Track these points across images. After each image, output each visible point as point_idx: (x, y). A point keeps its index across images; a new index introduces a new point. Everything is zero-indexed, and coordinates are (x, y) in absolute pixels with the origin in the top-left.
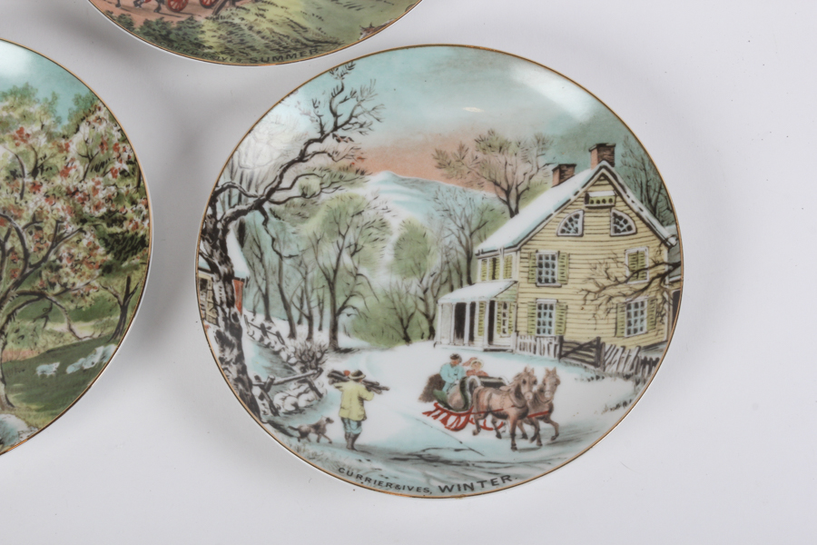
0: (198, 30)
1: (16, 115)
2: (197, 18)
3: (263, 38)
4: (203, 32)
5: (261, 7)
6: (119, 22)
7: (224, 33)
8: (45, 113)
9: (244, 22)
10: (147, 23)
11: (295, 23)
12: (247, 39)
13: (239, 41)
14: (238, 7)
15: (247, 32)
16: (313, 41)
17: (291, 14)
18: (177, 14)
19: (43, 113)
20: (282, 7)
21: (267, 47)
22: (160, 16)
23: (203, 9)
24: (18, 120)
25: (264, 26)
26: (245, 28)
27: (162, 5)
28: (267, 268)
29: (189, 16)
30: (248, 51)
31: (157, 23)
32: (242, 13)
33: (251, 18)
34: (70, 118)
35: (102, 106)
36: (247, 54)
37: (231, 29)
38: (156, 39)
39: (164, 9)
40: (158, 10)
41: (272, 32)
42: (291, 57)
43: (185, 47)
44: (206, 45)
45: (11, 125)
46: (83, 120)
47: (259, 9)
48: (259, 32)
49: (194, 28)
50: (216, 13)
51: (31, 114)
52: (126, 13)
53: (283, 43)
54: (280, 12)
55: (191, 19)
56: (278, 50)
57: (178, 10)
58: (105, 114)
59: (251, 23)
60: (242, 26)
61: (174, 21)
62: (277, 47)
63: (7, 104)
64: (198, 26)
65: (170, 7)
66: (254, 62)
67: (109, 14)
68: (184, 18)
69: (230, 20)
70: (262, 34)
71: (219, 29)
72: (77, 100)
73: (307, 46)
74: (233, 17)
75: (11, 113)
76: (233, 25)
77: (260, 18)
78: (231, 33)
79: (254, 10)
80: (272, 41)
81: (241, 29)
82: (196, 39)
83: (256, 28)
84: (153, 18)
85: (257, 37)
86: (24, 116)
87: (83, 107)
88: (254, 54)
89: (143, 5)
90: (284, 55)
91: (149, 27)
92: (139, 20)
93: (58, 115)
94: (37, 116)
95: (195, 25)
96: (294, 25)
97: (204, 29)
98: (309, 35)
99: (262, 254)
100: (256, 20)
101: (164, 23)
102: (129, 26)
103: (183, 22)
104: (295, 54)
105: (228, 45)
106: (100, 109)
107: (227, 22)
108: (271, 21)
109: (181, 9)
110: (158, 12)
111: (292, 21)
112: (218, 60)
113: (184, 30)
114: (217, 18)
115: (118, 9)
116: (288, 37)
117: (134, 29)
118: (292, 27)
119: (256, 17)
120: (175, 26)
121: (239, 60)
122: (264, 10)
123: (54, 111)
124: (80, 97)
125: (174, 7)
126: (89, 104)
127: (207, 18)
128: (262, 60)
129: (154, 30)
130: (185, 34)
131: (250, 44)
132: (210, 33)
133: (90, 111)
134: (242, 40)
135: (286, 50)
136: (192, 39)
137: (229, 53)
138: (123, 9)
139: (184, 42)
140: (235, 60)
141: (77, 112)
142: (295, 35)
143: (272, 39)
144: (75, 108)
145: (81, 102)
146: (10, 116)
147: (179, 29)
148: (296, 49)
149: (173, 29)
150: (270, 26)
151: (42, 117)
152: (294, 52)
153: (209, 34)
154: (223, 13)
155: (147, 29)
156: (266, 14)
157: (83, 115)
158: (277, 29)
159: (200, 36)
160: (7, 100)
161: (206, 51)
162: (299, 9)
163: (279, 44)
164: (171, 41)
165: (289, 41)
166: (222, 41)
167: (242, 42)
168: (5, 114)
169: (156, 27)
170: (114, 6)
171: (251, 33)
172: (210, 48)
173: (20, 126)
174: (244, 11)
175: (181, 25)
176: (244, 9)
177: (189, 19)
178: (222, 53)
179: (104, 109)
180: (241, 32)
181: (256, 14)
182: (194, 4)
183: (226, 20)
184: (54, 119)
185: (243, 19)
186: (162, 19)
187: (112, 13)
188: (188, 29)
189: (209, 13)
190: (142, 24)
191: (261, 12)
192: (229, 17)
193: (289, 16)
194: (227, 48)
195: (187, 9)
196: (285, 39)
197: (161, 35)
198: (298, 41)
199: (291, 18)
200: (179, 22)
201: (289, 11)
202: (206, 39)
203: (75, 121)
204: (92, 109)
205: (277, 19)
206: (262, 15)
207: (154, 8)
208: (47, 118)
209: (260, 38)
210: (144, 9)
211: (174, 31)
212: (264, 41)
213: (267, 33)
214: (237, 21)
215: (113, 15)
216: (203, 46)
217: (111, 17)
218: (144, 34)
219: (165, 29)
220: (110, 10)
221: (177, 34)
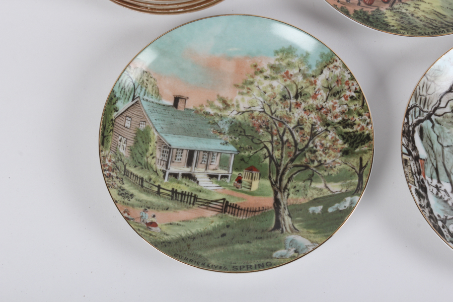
0: (383, 16)
1: (284, 63)
2: (381, 9)
3: (421, 21)
4: (386, 17)
5: (416, 3)
6: (342, 11)
7: (398, 18)
8: (302, 63)
9: (408, 11)
10: (355, 11)
11: (438, 12)
12: (412, 21)
13: (408, 23)
14: (403, 3)
15: (411, 17)
16: (451, 23)
17: (434, 7)
18: (370, 7)
19: (300, 62)
20: (429, 3)
21: (425, 26)
22: (361, 7)
23: (384, 4)
24: (285, 66)
25: (420, 14)
26: (409, 15)
28: (436, 153)
29: (376, 8)
30: (414, 28)
31: (361, 12)
32: (406, 7)
33: (411, 9)
34: (317, 66)
35: (338, 59)
36: (416, 30)
37: (401, 15)
38: (363, 21)
39: (362, 3)
40: (359, 4)
41: (426, 17)
42: (442, 32)
43: (380, 26)
44: (391, 24)
45: (281, 69)
46: (325, 67)
47: (416, 4)
48: (418, 18)
49: (381, 14)
50: (391, 6)
51: (293, 63)
52: (343, 6)
53: (434, 24)
54: (428, 6)
55: (378, 9)
56: (432, 28)
57: (370, 4)
58: (340, 64)
59: (412, 12)
60: (408, 14)
61: (369, 10)
62: (431, 26)
63: (278, 57)
64: (383, 13)
65: (365, 3)
66: (421, 35)
67: (335, 6)
68: (374, 9)
69: (400, 10)
70: (420, 19)
71: (395, 15)
72: (322, 55)
73: (449, 26)
74: (401, 8)
75: (281, 62)
76: (402, 13)
77: (417, 9)
78: (402, 18)
79: (412, 5)
80: (427, 23)
81: (408, 16)
82: (384, 21)
83: (416, 15)
84: (358, 9)
85: (417, 20)
86: (289, 64)
87: (326, 60)
88: (419, 30)
89: (351, 1)
90: (438, 31)
91: (357, 14)
92: (351, 10)
93: (309, 64)
94: (297, 64)
95: (381, 13)
96: (437, 14)
97: (386, 15)
98: (448, 20)
99: (432, 145)
100: (415, 10)
101: (364, 12)
102: (347, 13)
103: (374, 11)
104: (443, 31)
105: (402, 24)
106: (336, 61)
107: (398, 12)
108: (424, 11)
109: (372, 3)
111: (435, 11)
112: (400, 33)
113: (376, 16)
114: (392, 9)
115: (339, 3)
116: (436, 21)
117: (350, 15)
118: (436, 15)
119: (414, 9)
120: (370, 13)
121: (412, 34)
122: (419, 5)
123: (307, 62)
124: (324, 54)
125: (367, 3)
126: (330, 58)
127: (387, 9)
128: (425, 34)
129: (360, 16)
130: (377, 18)
131: (415, 24)
132: (390, 18)
133: (330, 62)
134: (409, 22)
135: (437, 28)
136: (382, 21)
137: (405, 30)
138: (341, 3)
139: (378, 23)
140: (410, 34)
141: (322, 62)
142: (439, 19)
143: (426, 21)
144: (320, 60)
145: (324, 57)
146: (281, 64)
147: (373, 15)
148: (443, 28)
149: (369, 15)
150: (423, 14)
151: (300, 65)
152: (443, 29)
154: (395, 6)
155: (357, 15)
156: (420, 7)
157: (325, 64)
158: (428, 16)
159: (385, 19)
160: (278, 55)
161: (392, 28)
162: (439, 4)
163: (431, 24)
164: (371, 22)
165: (437, 23)
166: (398, 22)
167: (410, 23)
168: (277, 63)
169: (361, 14)
170: (336, 1)
171: (413, 18)
172: (393, 26)
173: (286, 70)
174: (407, 5)
175: (373, 13)
176: (407, 4)
178: (401, 29)
179: (339, 61)
180: (407, 18)
181: (414, 7)
183: (397, 10)
184: (307, 66)
185: (407, 10)
186: (362, 9)
188: (378, 15)
189: (387, 6)
190: (353, 12)
191: (417, 6)
192: (399, 8)
193: (433, 8)
194: (402, 27)
195: (375, 3)
196: (434, 21)
197: (365, 19)
198: (442, 23)
199: (435, 10)
200: (372, 11)
201: (434, 5)
202: (389, 21)
203: (320, 68)
204: (331, 61)
205: (426, 10)
206: (418, 8)
207: (357, 3)
208: (303, 66)
209: (419, 21)
210: (352, 4)
211: (371, 17)
212: (422, 23)
213: (423, 18)
214: (404, 11)
215: (338, 7)
216: (390, 25)
217: (337, 9)
218: (356, 18)
219: (366, 15)
220: (336, 4)
221: (373, 18)
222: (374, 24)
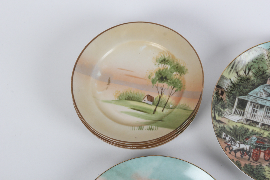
2: (263, 165)
4: (265, 171)
6: (236, 164)
10: (245, 165)
18: (255, 162)
22: (250, 162)
23: (265, 161)
27: (250, 158)
29: (260, 164)
31: (249, 166)
38: (249, 173)
39: (251, 159)
40: (249, 159)
43: (259, 178)
49: (262, 169)
52: (238, 160)
55: (261, 165)
57: (256, 161)
61: (255, 165)
64: (263, 168)
65: (253, 159)
67: (233, 160)
68: (258, 164)
82: (263, 174)
84: (248, 163)
89: (244, 157)
91: (246, 167)
92: (243, 163)
95: (262, 168)
97: (266, 170)
101: (251, 166)
102: (239, 166)
103: (258, 166)
109: (257, 160)
110: (249, 160)
113: (258, 169)
115: (235, 158)
117: (241, 168)
120: (255, 167)
125: (254, 159)
127: (266, 165)
129: (248, 169)
130: (259, 171)
136: (262, 174)
138: (237, 158)
139: (259, 175)
147: (257, 169)
153: (267, 172)
155: (246, 168)
159: (264, 173)
164: (254, 174)
169: (249, 167)
170: (234, 157)
175: (257, 167)
177: (260, 165)
182: (262, 159)
186: (250, 163)
187: (234, 160)
188: (260, 169)
189: (267, 163)
190: (244, 166)
195: (259, 160)
197: (251, 171)
202: (267, 174)
207: (248, 158)
210: (244, 159)
211: (255, 170)
215: (234, 161)
216: (266, 178)
217: (234, 162)
218: (245, 170)
219: (252, 168)
220: (233, 159)
221: (256, 171)
222: (256, 176)
